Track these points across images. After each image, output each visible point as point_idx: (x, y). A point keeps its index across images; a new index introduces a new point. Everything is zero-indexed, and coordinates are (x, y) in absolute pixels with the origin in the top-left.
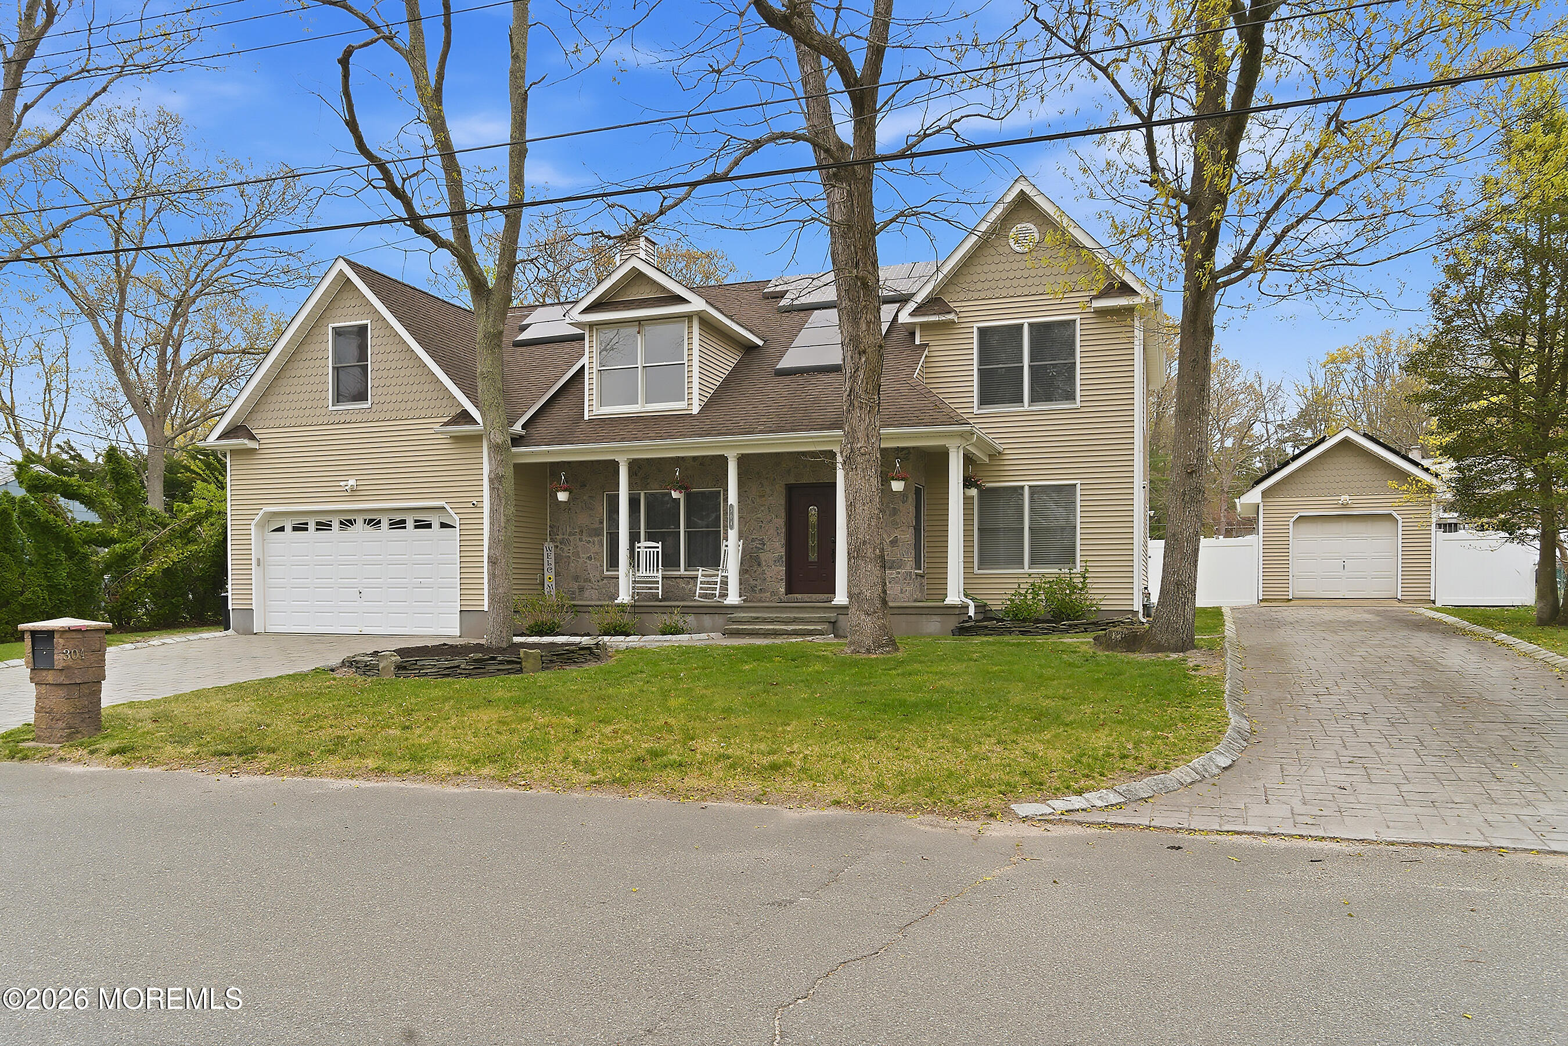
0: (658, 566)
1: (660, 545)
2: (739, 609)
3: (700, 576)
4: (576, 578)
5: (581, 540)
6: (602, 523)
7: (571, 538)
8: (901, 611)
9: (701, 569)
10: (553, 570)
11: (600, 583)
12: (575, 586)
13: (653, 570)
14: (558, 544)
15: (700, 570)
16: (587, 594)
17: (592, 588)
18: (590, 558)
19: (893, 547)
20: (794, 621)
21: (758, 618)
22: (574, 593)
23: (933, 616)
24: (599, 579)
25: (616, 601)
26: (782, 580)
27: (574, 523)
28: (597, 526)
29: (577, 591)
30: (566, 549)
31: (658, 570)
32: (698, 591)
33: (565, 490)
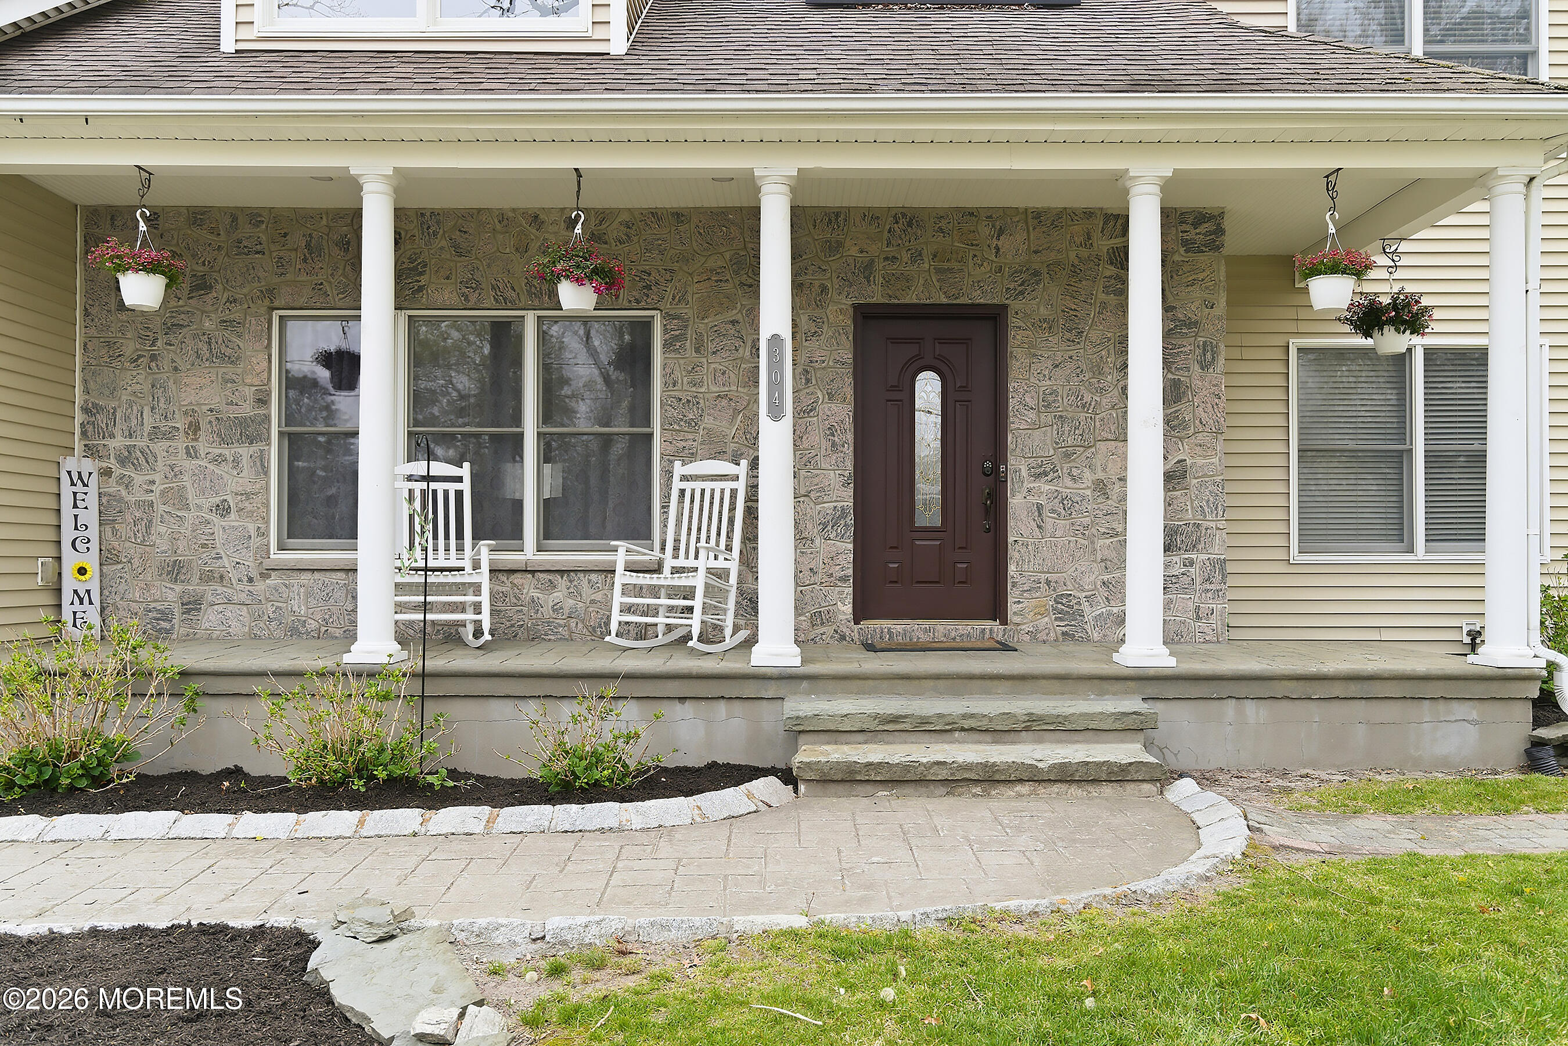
0: (460, 535)
1: (465, 471)
2: (805, 684)
3: (620, 569)
4: (175, 571)
5: (191, 453)
6: (263, 401)
7: (159, 447)
8: (1354, 689)
9: (622, 545)
10: (94, 545)
11: (260, 586)
12: (170, 594)
13: (447, 549)
14: (112, 463)
15: (622, 551)
16: (209, 619)
17: (229, 602)
18: (223, 509)
19: (1174, 489)
20: (1027, 729)
21: (895, 719)
22: (165, 615)
23: (1455, 704)
24: (254, 574)
25: (347, 658)
26: (844, 579)
27: (168, 401)
28: (247, 409)
29: (177, 610)
30: (139, 479)
31: (460, 549)
32: (616, 618)
33: (151, 268)
